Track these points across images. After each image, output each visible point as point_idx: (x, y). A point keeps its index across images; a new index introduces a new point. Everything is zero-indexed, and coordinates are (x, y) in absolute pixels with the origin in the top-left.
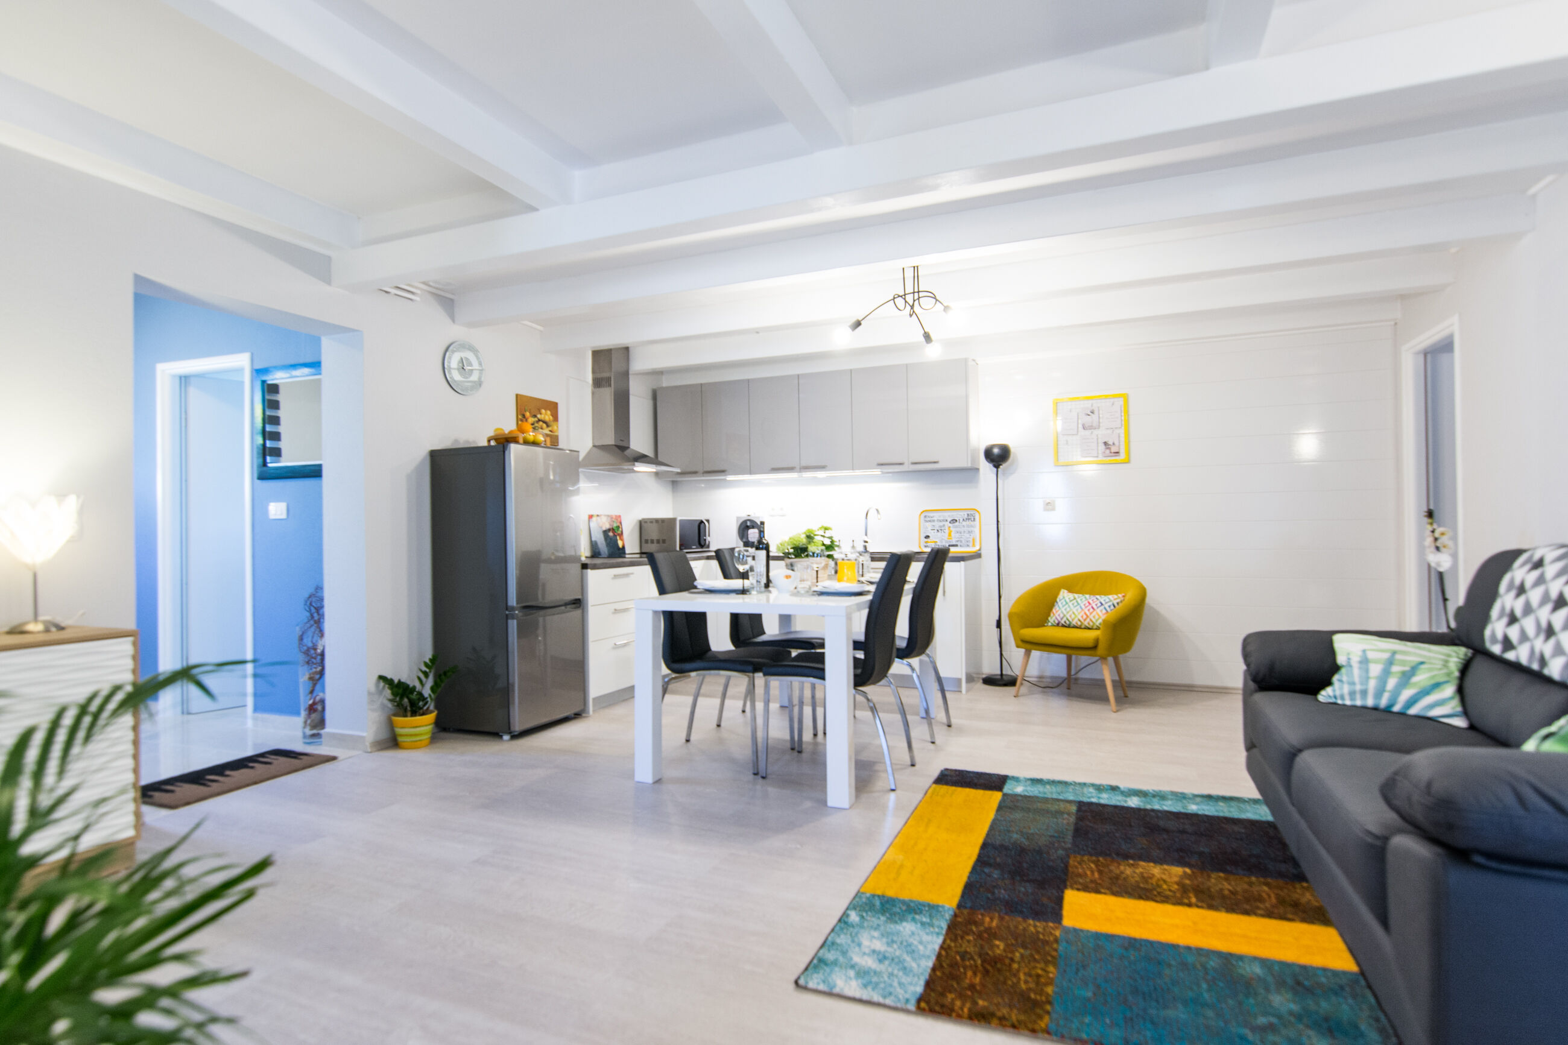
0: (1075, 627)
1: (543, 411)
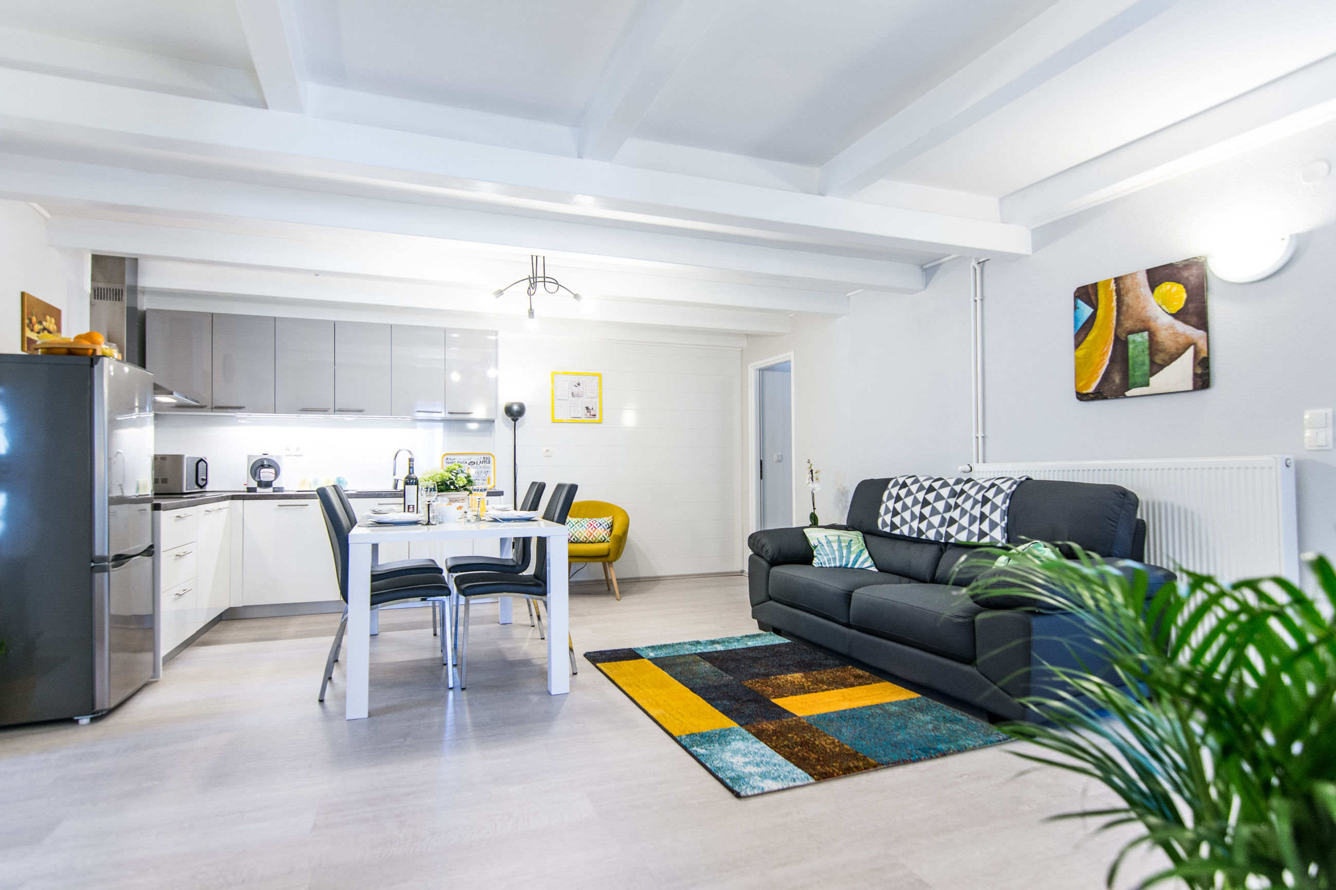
0: (581, 542)
1: (48, 318)
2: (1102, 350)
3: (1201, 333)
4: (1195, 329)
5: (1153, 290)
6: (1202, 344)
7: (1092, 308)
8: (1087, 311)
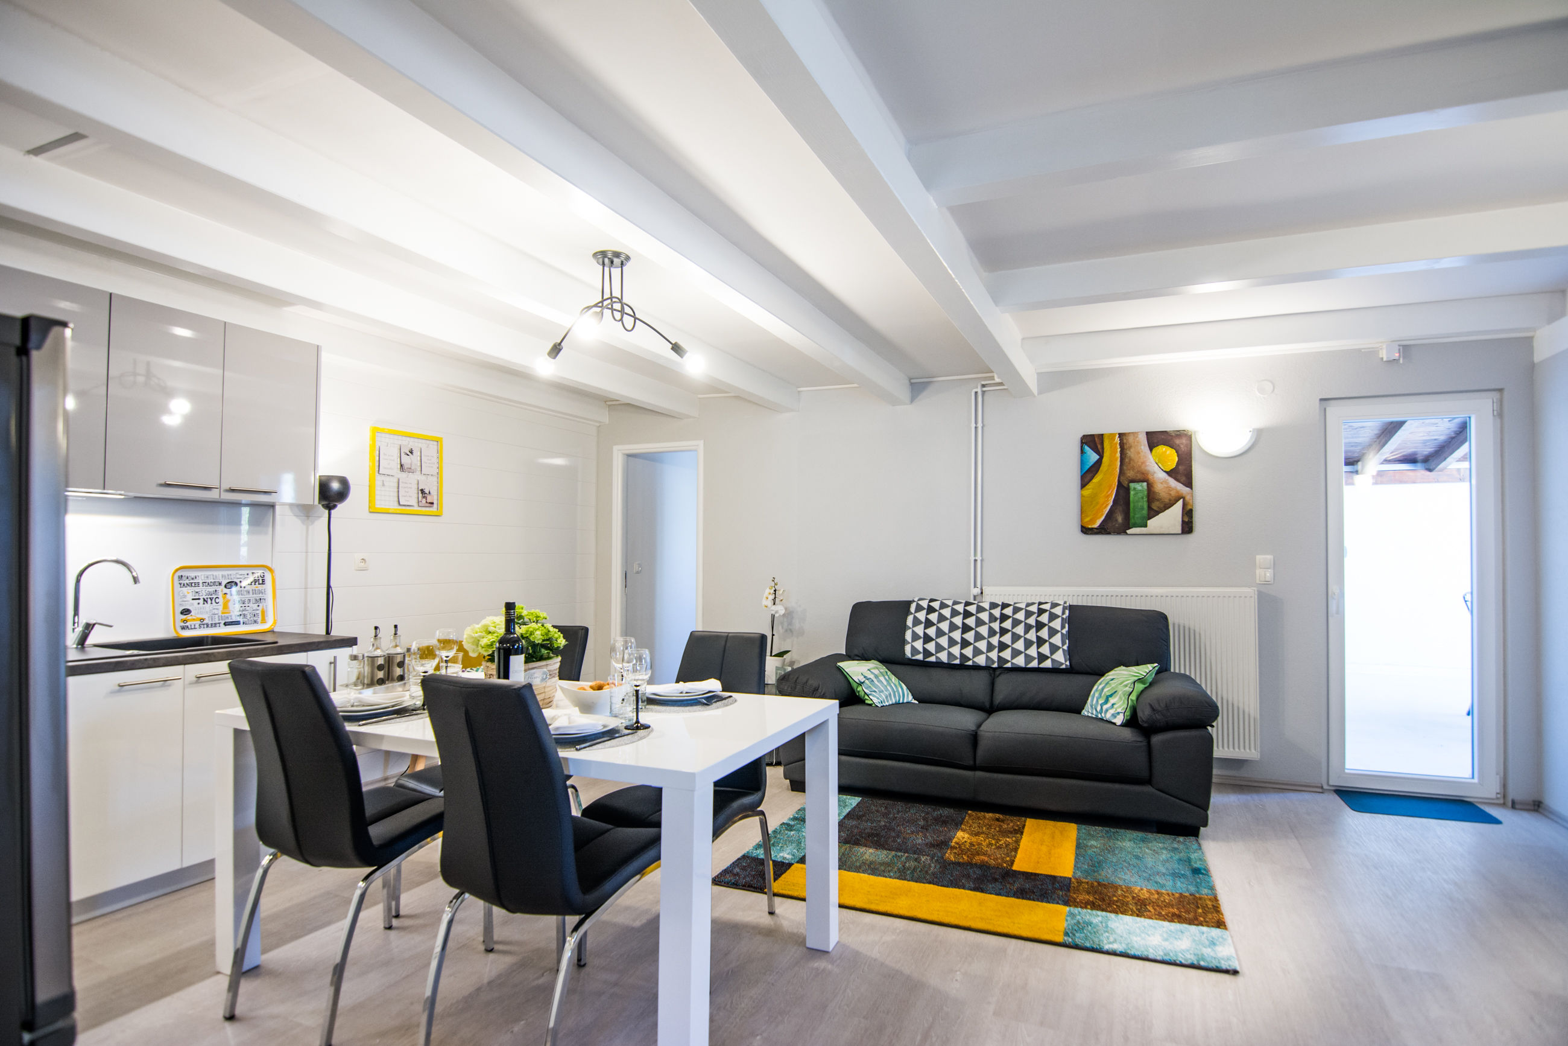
2: (1107, 492)
3: (1188, 489)
4: (1184, 486)
5: (1151, 450)
6: (1188, 498)
7: (1098, 455)
8: (1093, 457)
